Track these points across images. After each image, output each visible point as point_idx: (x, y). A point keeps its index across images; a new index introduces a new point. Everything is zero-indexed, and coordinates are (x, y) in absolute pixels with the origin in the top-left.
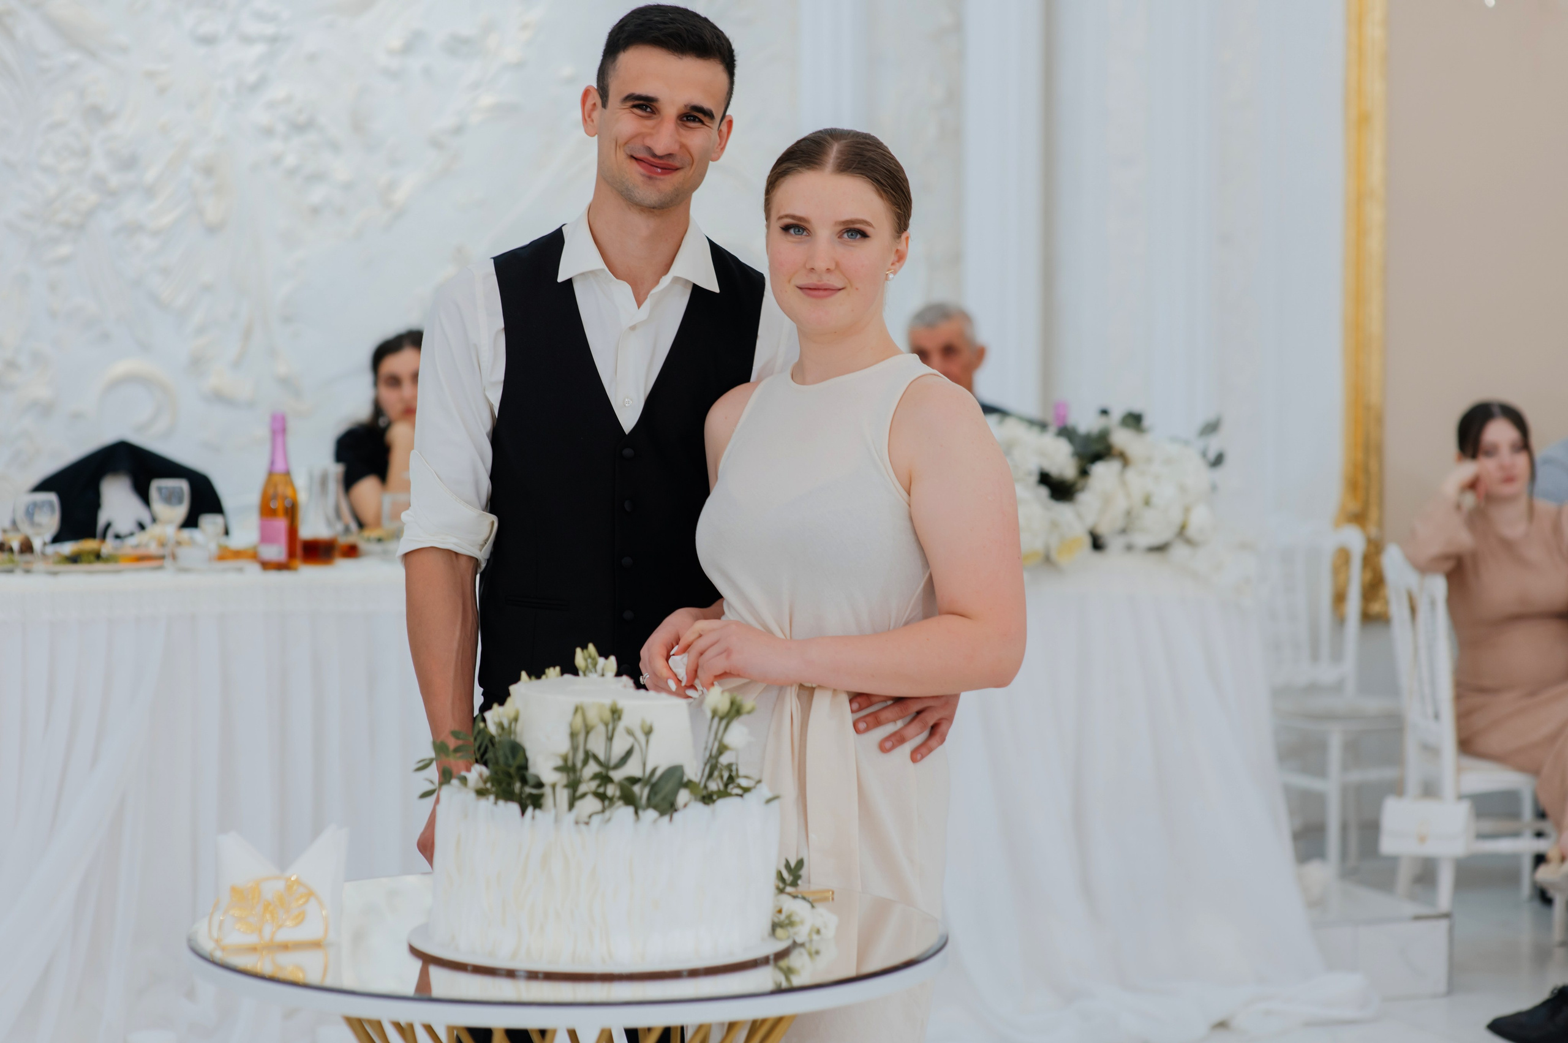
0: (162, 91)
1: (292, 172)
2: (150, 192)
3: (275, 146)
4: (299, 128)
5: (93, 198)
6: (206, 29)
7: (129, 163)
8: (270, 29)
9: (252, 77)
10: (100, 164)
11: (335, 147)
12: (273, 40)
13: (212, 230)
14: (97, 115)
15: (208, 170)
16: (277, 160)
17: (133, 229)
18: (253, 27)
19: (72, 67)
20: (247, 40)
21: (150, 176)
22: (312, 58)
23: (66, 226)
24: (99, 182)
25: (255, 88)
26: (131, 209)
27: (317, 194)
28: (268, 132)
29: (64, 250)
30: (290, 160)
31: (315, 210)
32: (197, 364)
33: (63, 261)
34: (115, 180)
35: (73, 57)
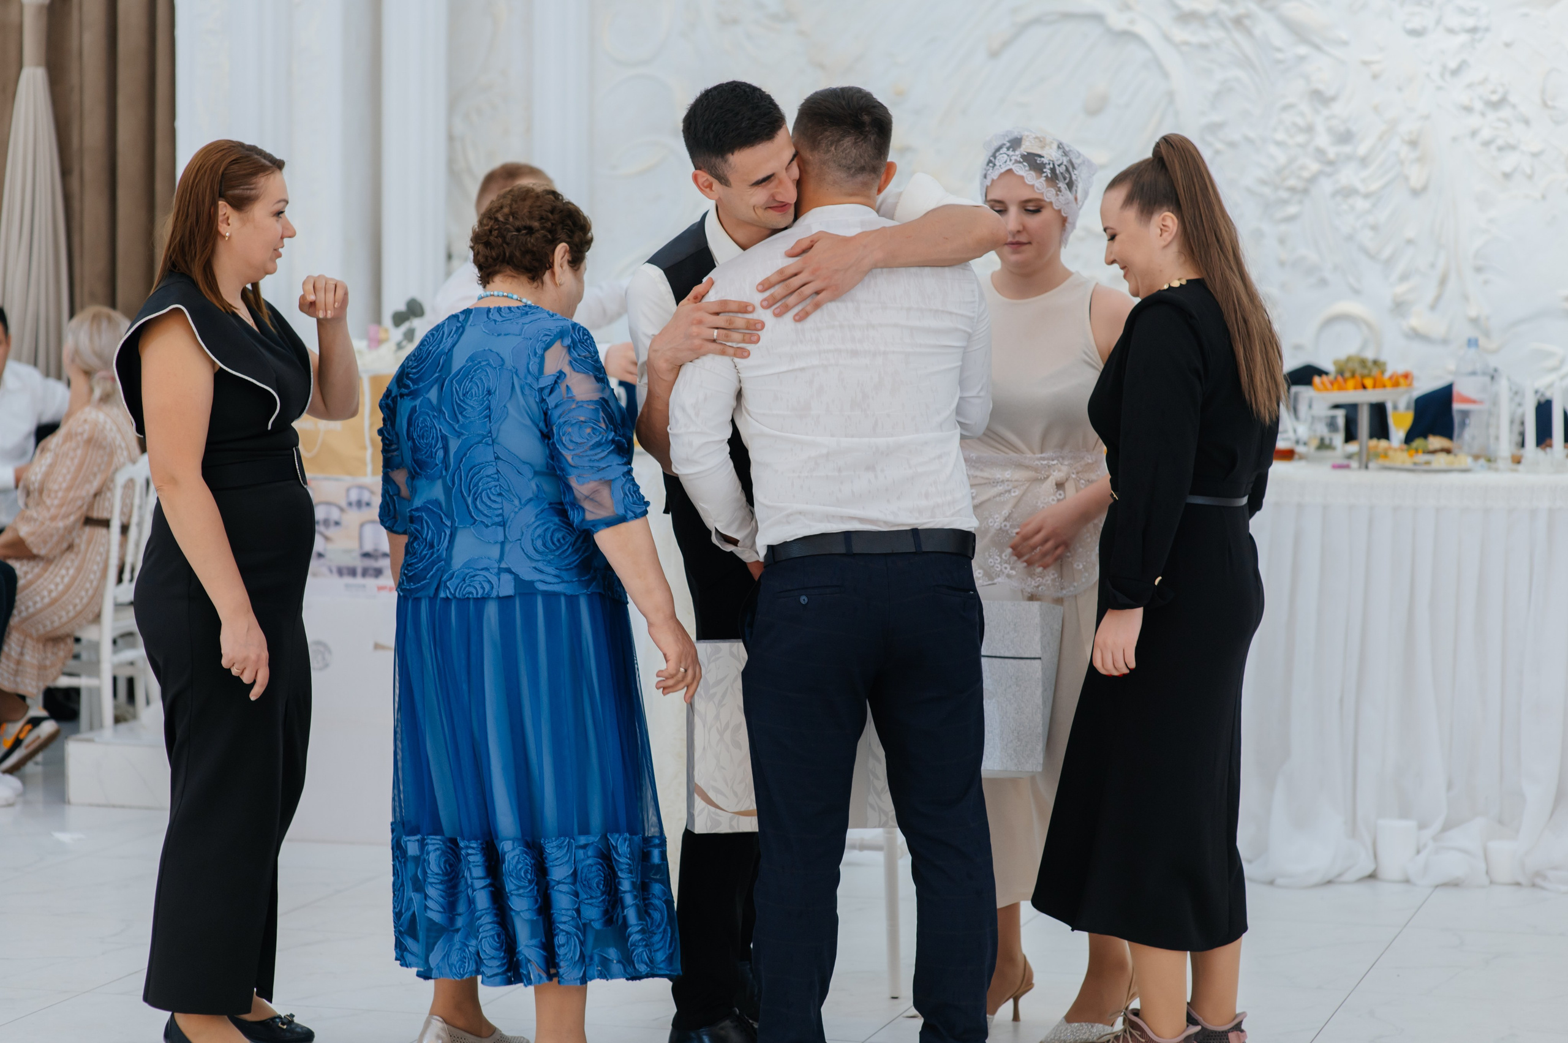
0: (1375, 77)
1: (1487, 144)
2: (1364, 161)
3: (1474, 121)
4: (1495, 105)
5: (1314, 167)
6: (1415, 23)
7: (1345, 137)
8: (1470, 22)
9: (1453, 64)
10: (1323, 140)
11: (1527, 122)
12: (1473, 30)
13: (1416, 193)
14: (1320, 98)
15: (1413, 144)
16: (1474, 133)
17: (1348, 192)
18: (1454, 20)
19: (1302, 59)
20: (1451, 31)
21: (1362, 150)
22: (1508, 45)
23: (1292, 190)
24: (1320, 152)
25: (1455, 72)
26: (1348, 175)
27: (1509, 162)
28: (1468, 109)
29: (1292, 210)
30: (1486, 134)
31: (1507, 176)
32: (1399, 307)
33: (1291, 219)
34: (1332, 152)
35: (1303, 50)
